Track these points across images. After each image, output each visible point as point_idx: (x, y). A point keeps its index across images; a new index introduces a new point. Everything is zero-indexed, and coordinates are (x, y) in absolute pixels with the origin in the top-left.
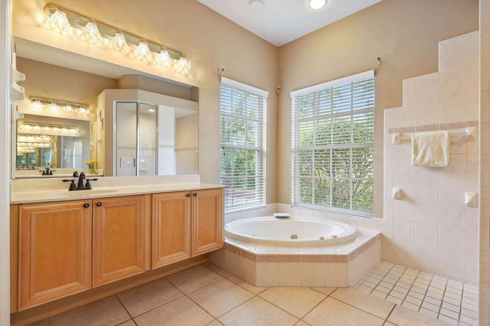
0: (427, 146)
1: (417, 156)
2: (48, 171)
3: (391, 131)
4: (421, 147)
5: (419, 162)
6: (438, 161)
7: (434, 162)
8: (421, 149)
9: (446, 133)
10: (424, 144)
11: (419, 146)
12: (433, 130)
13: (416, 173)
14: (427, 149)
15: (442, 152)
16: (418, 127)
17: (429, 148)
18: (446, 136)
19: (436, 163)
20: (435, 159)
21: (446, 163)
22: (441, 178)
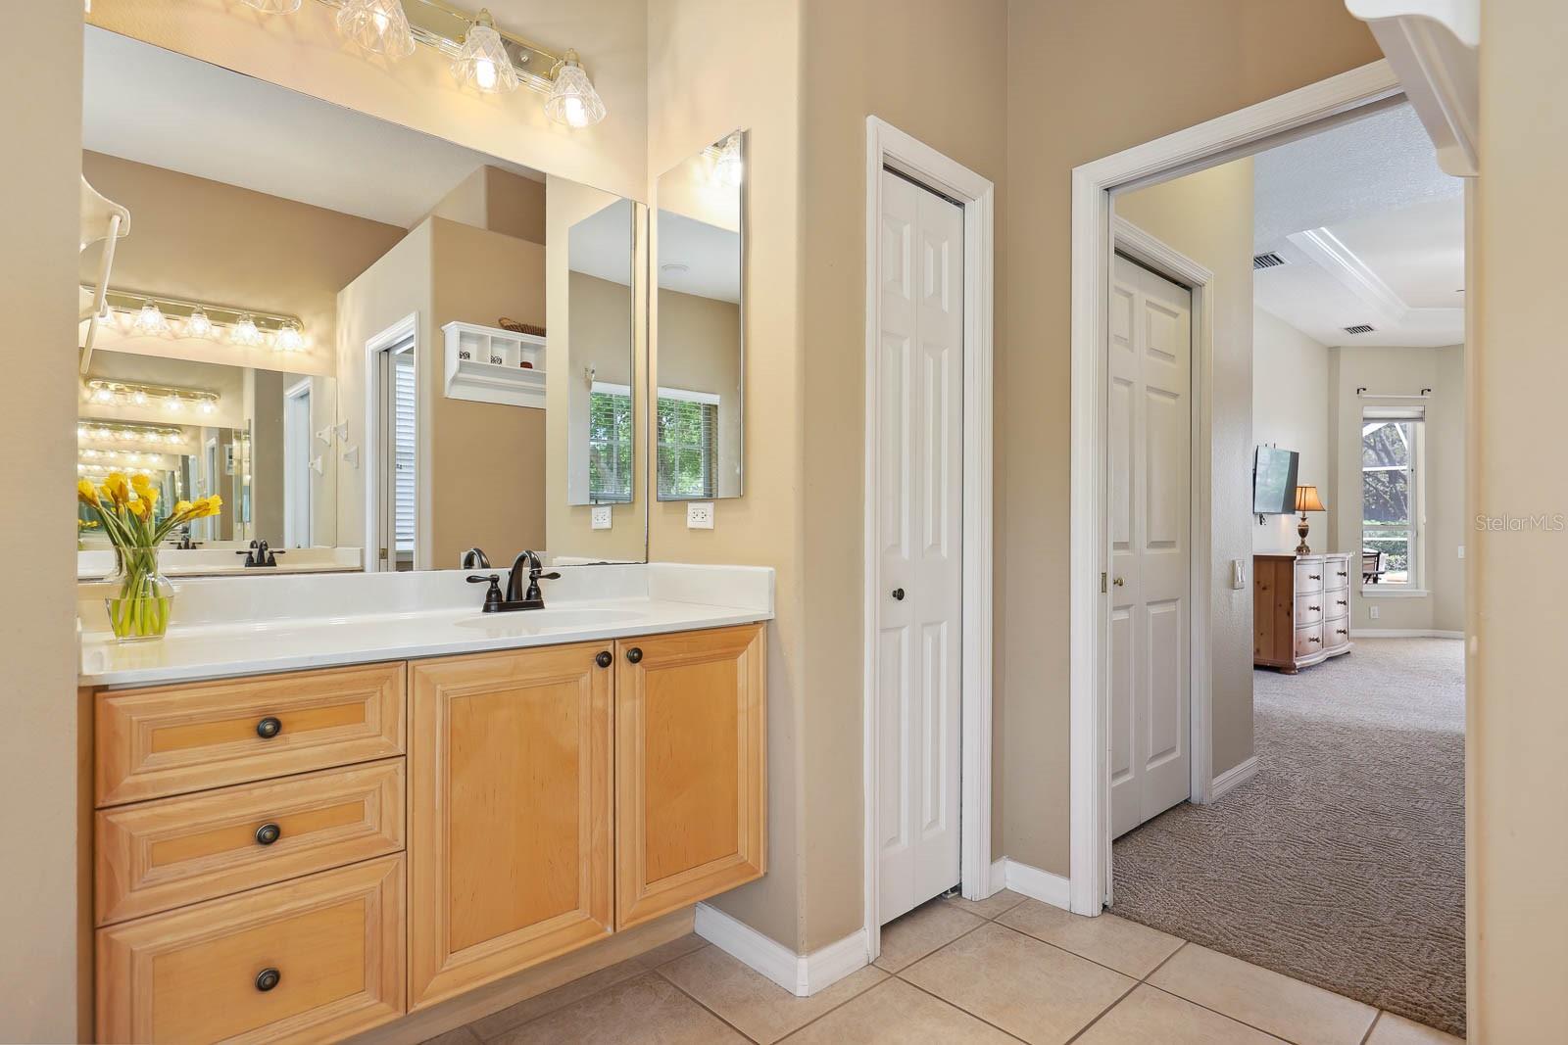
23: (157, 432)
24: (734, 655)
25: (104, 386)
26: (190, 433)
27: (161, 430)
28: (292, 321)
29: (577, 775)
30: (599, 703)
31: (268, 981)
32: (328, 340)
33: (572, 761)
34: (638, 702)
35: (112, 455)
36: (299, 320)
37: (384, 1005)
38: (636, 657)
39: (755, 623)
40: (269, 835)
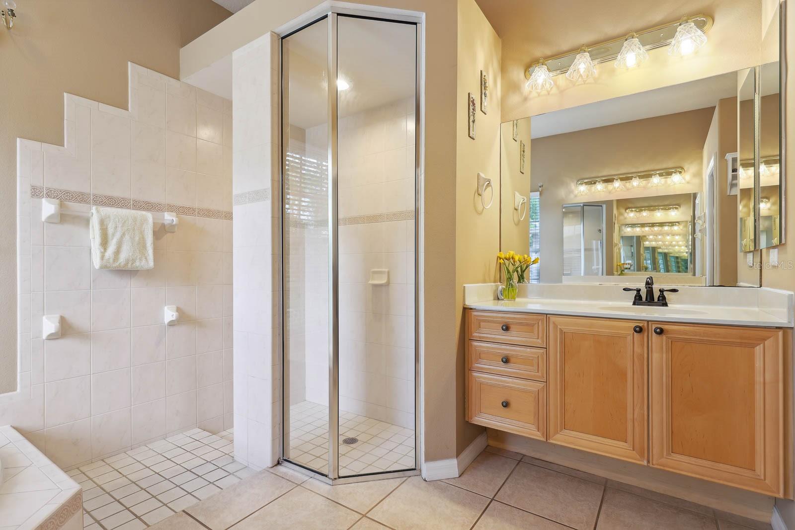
0: (124, 234)
1: (105, 249)
2: (650, 292)
3: (36, 192)
4: (113, 235)
5: (111, 261)
6: (140, 260)
7: (134, 261)
8: (112, 239)
9: (149, 216)
10: (119, 229)
11: (110, 231)
12: (121, 208)
13: (93, 281)
14: (124, 239)
15: (144, 247)
16: (95, 196)
17: (127, 237)
18: (151, 221)
19: (137, 264)
20: (137, 256)
21: (151, 264)
22: (132, 288)
23: (668, 225)
24: (753, 346)
25: (632, 211)
26: (683, 224)
27: (670, 225)
28: (680, 169)
29: (626, 381)
30: (637, 350)
31: (506, 405)
32: (699, 174)
33: (623, 374)
34: (664, 356)
35: (660, 237)
36: (682, 168)
37: (539, 433)
38: (661, 332)
39: (777, 328)
40: (506, 360)
